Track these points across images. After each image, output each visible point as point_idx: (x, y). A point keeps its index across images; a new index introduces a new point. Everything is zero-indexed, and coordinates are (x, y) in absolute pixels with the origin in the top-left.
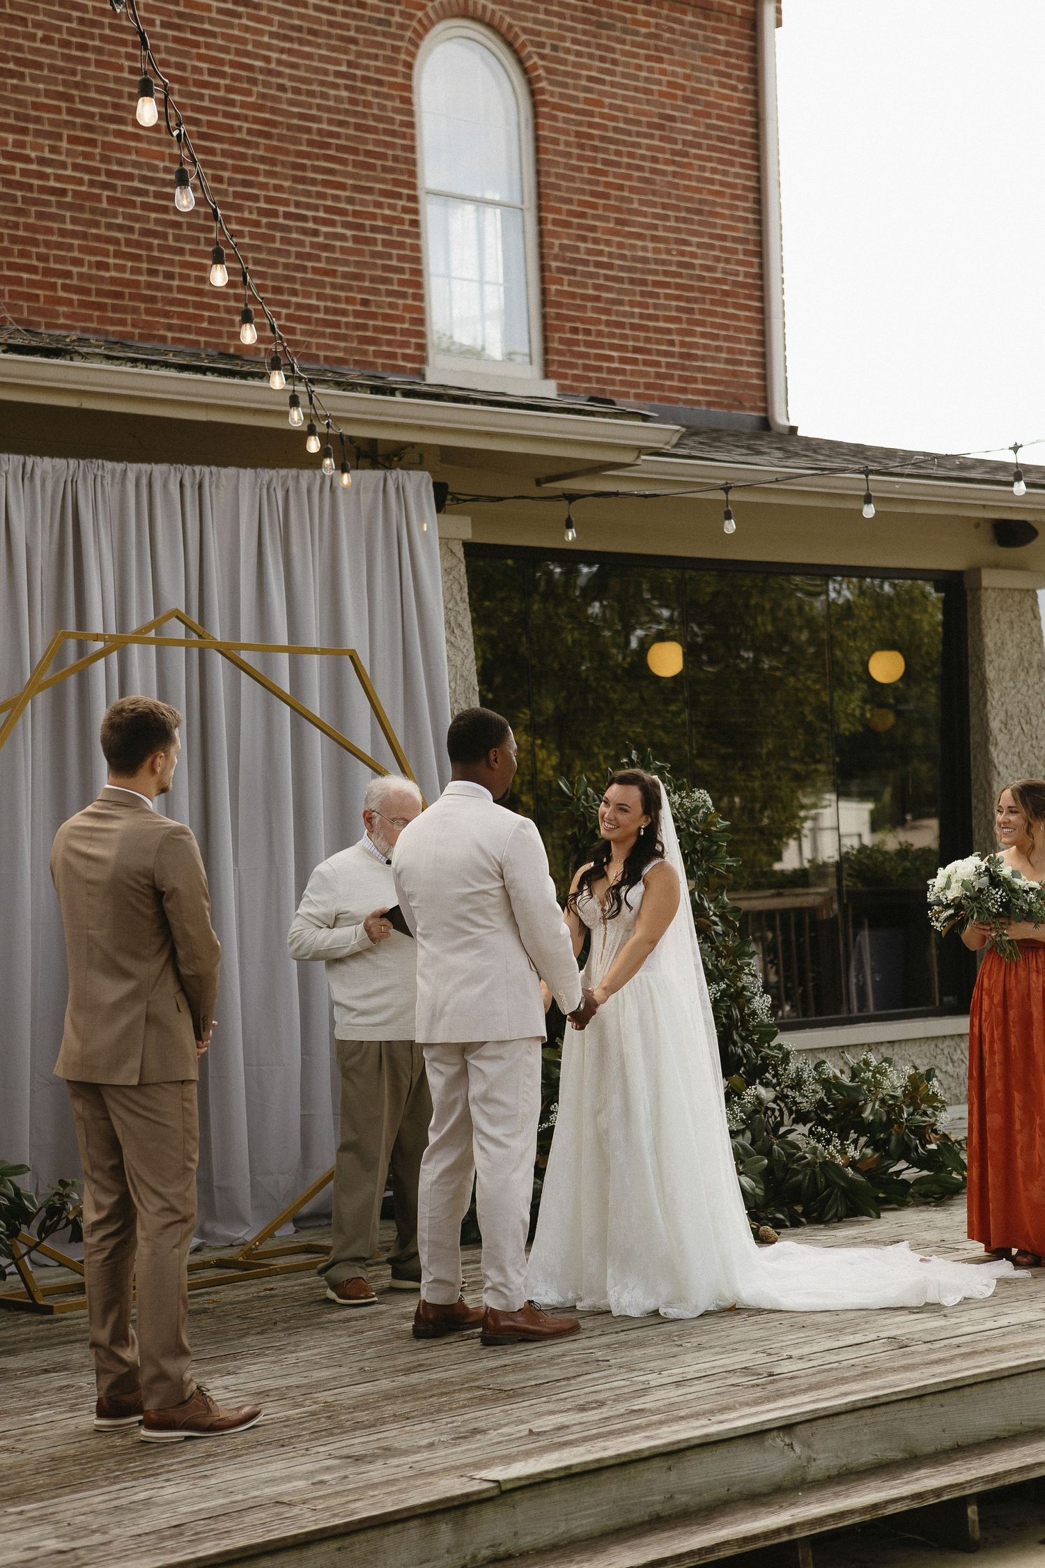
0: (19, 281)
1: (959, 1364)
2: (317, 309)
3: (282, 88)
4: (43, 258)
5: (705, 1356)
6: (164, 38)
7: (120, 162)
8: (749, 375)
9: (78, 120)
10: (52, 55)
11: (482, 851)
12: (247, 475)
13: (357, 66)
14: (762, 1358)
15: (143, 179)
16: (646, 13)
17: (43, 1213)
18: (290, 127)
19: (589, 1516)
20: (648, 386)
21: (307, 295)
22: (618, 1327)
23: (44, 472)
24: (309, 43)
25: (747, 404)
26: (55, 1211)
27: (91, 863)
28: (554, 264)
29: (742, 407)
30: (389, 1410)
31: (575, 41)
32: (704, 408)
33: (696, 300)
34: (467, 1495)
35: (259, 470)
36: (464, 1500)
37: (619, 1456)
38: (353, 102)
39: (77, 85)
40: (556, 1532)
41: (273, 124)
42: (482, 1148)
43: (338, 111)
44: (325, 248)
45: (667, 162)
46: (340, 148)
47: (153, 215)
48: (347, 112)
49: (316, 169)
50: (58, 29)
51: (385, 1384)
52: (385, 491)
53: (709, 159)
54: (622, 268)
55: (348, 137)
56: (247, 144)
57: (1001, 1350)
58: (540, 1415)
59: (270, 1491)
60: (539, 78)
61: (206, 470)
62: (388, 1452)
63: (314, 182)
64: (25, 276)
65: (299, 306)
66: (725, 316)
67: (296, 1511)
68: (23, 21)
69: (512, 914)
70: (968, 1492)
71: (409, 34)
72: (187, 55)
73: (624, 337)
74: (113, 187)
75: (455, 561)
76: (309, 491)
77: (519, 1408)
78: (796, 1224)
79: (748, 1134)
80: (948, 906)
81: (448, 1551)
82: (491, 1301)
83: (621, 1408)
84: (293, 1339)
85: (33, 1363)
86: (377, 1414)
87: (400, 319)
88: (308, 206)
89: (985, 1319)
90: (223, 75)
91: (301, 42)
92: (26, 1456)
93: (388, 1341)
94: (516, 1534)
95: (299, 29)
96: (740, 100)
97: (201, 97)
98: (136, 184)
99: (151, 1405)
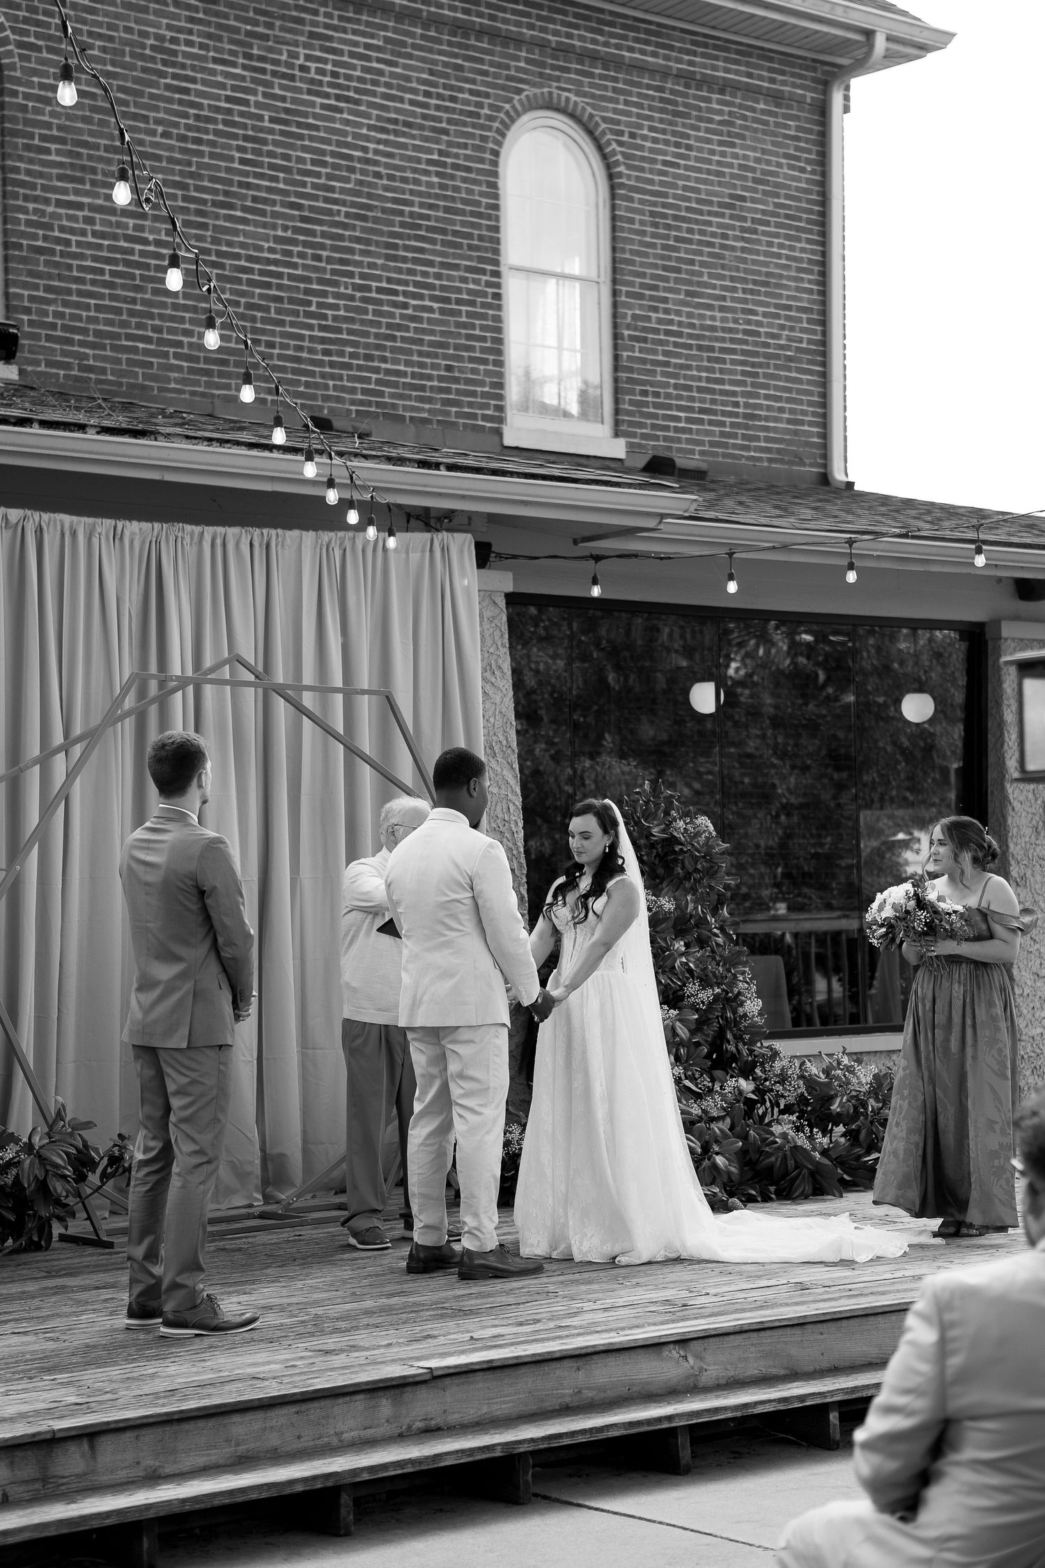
0: (135, 350)
1: (843, 1302)
2: (404, 374)
3: (378, 175)
4: (157, 329)
5: (640, 1290)
6: (271, 131)
7: (229, 244)
8: (811, 434)
9: (192, 206)
10: (171, 148)
11: (457, 866)
12: (309, 537)
13: (448, 155)
14: (685, 1294)
15: (250, 259)
16: (720, 102)
17: (105, 1161)
18: (384, 210)
19: (508, 1402)
20: (712, 444)
21: (396, 361)
22: (576, 1270)
23: (132, 534)
24: (404, 135)
25: (807, 461)
26: (115, 1160)
27: (148, 869)
28: (626, 333)
29: (804, 464)
30: (365, 1321)
31: (651, 129)
32: (766, 464)
33: (760, 365)
34: (404, 1377)
35: (320, 532)
36: (402, 1382)
37: (534, 1355)
38: (443, 187)
39: (192, 175)
40: (479, 1413)
41: (369, 208)
42: (460, 1116)
43: (429, 196)
44: (413, 319)
45: (736, 238)
46: (429, 229)
47: (258, 291)
48: (437, 196)
49: (407, 248)
50: (176, 125)
51: (369, 1304)
52: (431, 550)
53: (777, 235)
54: (690, 336)
55: (437, 219)
56: (345, 226)
57: (883, 1293)
58: (484, 1327)
59: (250, 1370)
60: (617, 163)
61: (273, 532)
62: (354, 1348)
63: (405, 260)
64: (141, 345)
65: (388, 372)
66: (788, 379)
67: (267, 1383)
68: (145, 119)
69: (480, 921)
70: (829, 1400)
71: (496, 125)
72: (292, 147)
73: (692, 399)
74: (222, 266)
75: (497, 611)
76: (364, 551)
77: (470, 1323)
78: (766, 1199)
79: (728, 1120)
80: (882, 926)
81: (387, 1421)
82: (467, 1243)
83: (552, 1325)
84: (305, 1271)
85: (88, 1282)
86: (354, 1323)
87: (482, 383)
88: (399, 282)
89: (885, 1272)
90: (324, 164)
91: (396, 133)
92: (67, 1344)
93: (383, 1275)
94: (445, 1412)
95: (396, 121)
96: (808, 181)
97: (304, 184)
98: (243, 263)
99: (168, 1307)
